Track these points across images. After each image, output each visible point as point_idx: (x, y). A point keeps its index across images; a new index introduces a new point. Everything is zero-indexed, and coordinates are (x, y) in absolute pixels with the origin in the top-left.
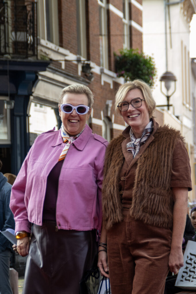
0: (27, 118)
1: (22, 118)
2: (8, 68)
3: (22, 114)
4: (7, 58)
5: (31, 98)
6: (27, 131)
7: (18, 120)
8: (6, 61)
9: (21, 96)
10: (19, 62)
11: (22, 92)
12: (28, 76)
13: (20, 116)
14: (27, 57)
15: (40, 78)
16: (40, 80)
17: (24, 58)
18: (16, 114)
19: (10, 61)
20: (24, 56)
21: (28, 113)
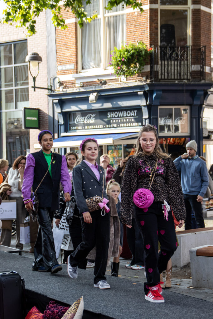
0: (201, 119)
1: (197, 119)
2: (185, 88)
3: (197, 116)
4: (185, 82)
5: (204, 106)
6: (201, 127)
7: (194, 120)
8: (184, 84)
9: (196, 105)
10: (193, 84)
11: (196, 102)
12: (199, 93)
13: (196, 118)
14: (200, 81)
15: (209, 93)
16: (209, 94)
17: (198, 81)
18: (193, 116)
19: (186, 84)
20: (199, 80)
21: (201, 116)
